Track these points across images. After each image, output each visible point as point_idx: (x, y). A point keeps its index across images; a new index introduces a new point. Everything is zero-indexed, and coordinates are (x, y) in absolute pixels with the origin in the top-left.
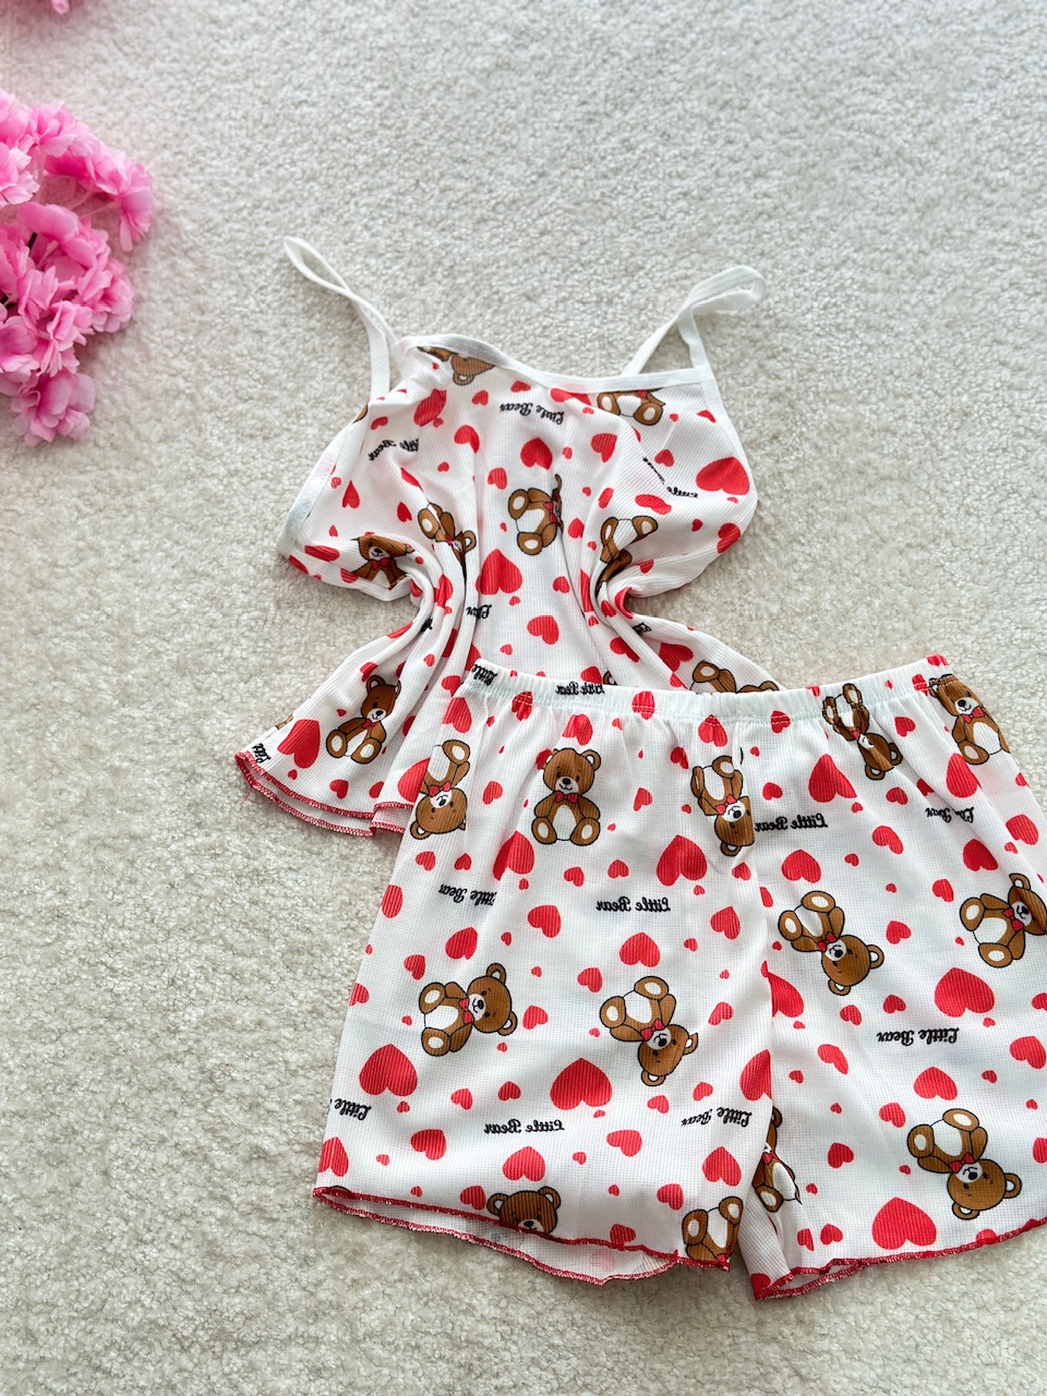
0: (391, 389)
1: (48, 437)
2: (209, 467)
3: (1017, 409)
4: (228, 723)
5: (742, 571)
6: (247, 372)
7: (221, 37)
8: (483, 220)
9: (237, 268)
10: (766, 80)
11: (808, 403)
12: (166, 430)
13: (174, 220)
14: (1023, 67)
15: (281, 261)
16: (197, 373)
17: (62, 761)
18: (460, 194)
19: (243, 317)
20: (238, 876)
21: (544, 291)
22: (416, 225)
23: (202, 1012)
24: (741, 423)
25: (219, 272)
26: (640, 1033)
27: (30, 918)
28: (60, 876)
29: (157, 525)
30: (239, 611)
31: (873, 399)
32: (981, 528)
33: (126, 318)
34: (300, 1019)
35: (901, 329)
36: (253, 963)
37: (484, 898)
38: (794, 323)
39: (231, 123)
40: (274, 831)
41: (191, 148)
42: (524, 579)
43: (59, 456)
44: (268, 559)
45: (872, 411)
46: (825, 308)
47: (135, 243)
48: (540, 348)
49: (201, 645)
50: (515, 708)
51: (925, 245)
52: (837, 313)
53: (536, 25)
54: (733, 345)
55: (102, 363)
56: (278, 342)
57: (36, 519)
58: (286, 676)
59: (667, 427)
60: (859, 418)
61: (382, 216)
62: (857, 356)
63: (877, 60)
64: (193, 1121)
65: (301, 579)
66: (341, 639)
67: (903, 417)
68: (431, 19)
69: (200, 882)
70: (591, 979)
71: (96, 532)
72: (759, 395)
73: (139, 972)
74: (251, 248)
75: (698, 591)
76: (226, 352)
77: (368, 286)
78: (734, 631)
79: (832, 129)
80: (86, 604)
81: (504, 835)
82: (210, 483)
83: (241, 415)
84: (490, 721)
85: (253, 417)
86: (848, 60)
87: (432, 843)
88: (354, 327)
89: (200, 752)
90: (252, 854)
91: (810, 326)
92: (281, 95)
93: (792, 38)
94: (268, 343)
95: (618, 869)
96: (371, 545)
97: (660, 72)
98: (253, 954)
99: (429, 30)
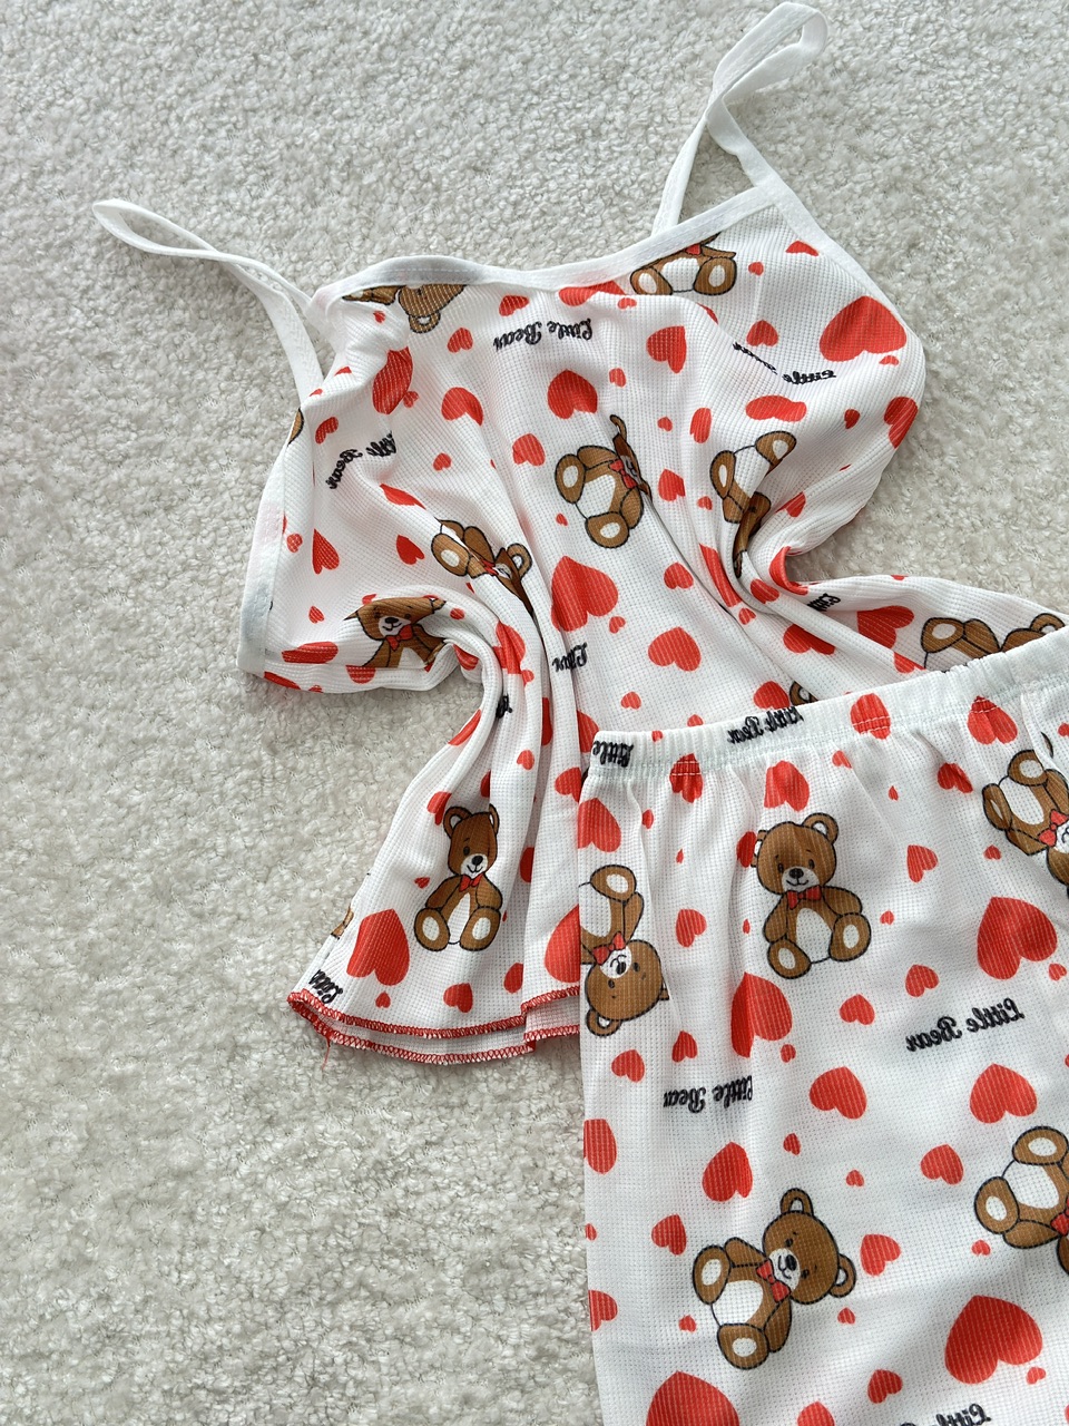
0: (324, 374)
2: (102, 580)
4: (259, 953)
5: (937, 462)
6: (107, 421)
8: (370, 78)
9: (40, 274)
11: (943, 178)
12: (19, 547)
15: (99, 241)
16: (36, 446)
17: (35, 1095)
18: (324, 53)
19: (72, 341)
20: (355, 1183)
21: (495, 152)
22: (275, 120)
24: (854, 243)
25: (16, 288)
26: (1050, 1226)
27: (70, 1353)
28: (90, 1274)
29: (54, 691)
30: (219, 778)
31: (1037, 137)
34: (524, 1374)
35: (1040, 22)
36: (422, 1310)
37: (736, 1091)
38: (879, 68)
40: (384, 1092)
42: (618, 586)
44: (233, 686)
46: (915, 30)
48: (519, 236)
49: (180, 849)
50: (677, 785)
52: (937, 32)
54: (801, 133)
56: (137, 361)
58: (321, 851)
59: (750, 287)
60: (1026, 172)
61: (223, 124)
65: (293, 699)
66: (382, 769)
69: (302, 1211)
70: (943, 1164)
72: (865, 193)
73: (258, 1381)
74: (51, 237)
75: (881, 515)
76: (66, 401)
77: (239, 234)
78: (957, 555)
81: (730, 986)
82: (109, 603)
83: (120, 486)
84: (647, 819)
87: (629, 1036)
88: (239, 301)
89: (234, 1010)
90: (364, 1140)
91: (904, 64)
94: (123, 369)
95: (921, 979)
96: (378, 617)
98: (418, 1297)
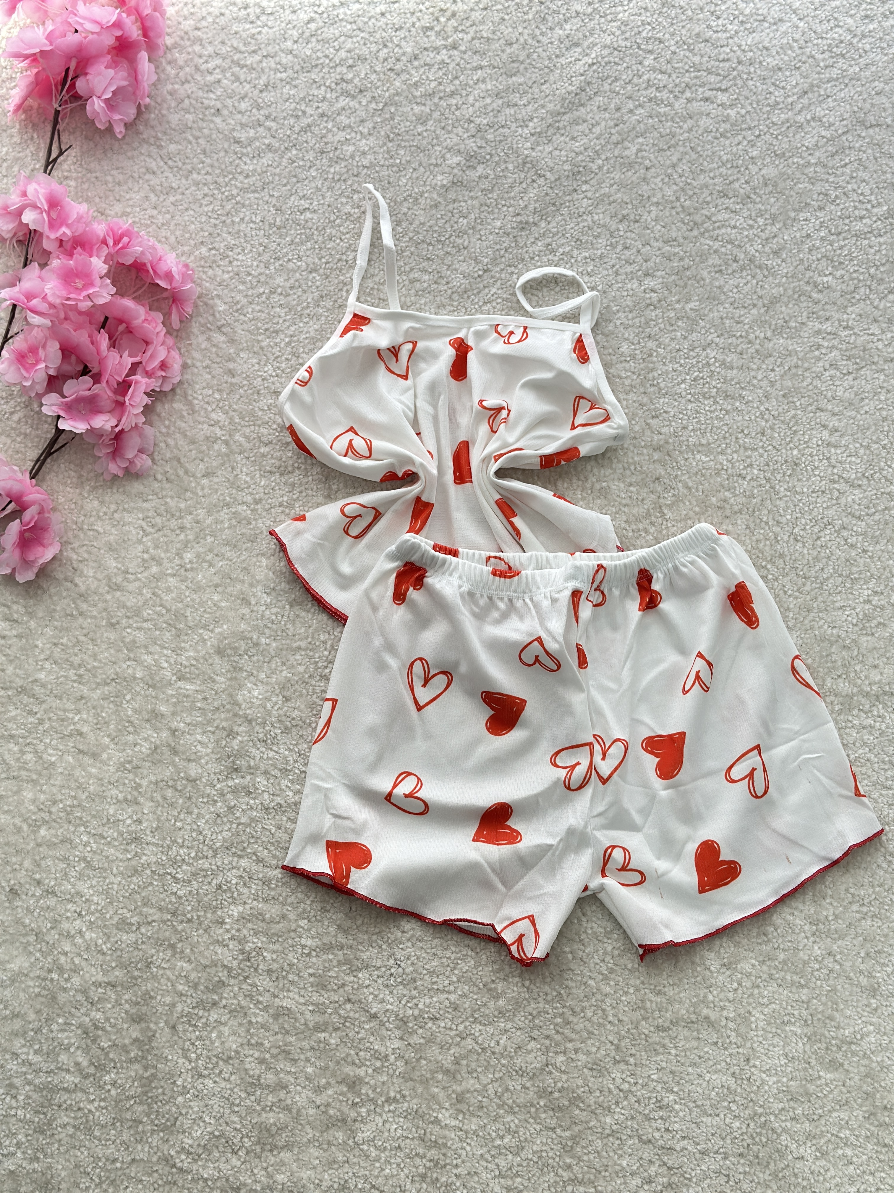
1: (120, 473)
3: (833, 461)
7: (243, 154)
10: (655, 200)
13: (211, 302)
14: (844, 193)
23: (241, 909)
32: (805, 551)
33: (176, 380)
39: (252, 225)
41: (222, 245)
43: (128, 488)
45: (727, 460)
47: (181, 321)
51: (769, 334)
53: (482, 150)
55: (159, 415)
57: (112, 537)
62: (718, 418)
63: (737, 185)
64: (236, 989)
67: (751, 465)
68: (403, 144)
71: (156, 547)
79: (702, 240)
80: (151, 602)
85: (272, 458)
86: (715, 184)
92: (290, 204)
93: (674, 166)
97: (576, 190)
99: (402, 152)
